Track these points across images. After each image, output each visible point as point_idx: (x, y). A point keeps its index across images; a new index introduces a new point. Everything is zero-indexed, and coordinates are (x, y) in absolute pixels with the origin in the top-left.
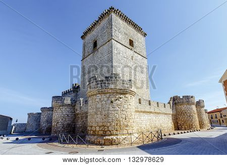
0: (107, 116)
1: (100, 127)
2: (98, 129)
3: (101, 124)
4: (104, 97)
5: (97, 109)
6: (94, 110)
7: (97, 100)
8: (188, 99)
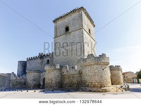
0: (101, 77)
1: (98, 83)
2: (96, 84)
3: (98, 81)
4: (99, 66)
5: (95, 73)
6: (93, 73)
7: (94, 68)
8: (118, 68)
